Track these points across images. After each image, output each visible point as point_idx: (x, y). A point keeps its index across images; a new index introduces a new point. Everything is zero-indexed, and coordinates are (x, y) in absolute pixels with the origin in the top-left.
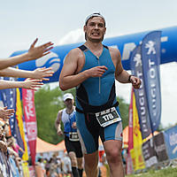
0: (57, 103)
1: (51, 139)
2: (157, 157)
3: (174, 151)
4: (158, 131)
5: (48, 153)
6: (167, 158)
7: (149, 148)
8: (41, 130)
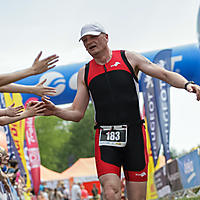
0: (61, 127)
1: (55, 166)
2: (171, 186)
3: (189, 180)
4: (172, 158)
5: (52, 182)
6: (181, 188)
7: (162, 177)
8: (45, 157)
